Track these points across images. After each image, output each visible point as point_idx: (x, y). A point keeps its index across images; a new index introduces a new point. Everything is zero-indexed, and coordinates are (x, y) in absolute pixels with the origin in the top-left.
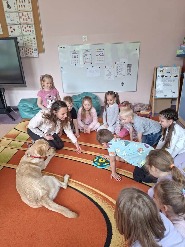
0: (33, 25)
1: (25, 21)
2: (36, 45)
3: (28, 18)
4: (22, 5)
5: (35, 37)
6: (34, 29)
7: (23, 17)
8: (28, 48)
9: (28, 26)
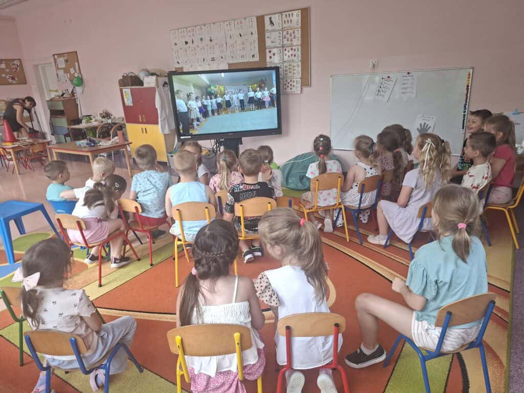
0: (300, 47)
1: (289, 42)
2: (300, 75)
3: (294, 38)
4: (288, 21)
5: (300, 63)
6: (300, 53)
7: (288, 36)
8: (289, 81)
9: (292, 49)
